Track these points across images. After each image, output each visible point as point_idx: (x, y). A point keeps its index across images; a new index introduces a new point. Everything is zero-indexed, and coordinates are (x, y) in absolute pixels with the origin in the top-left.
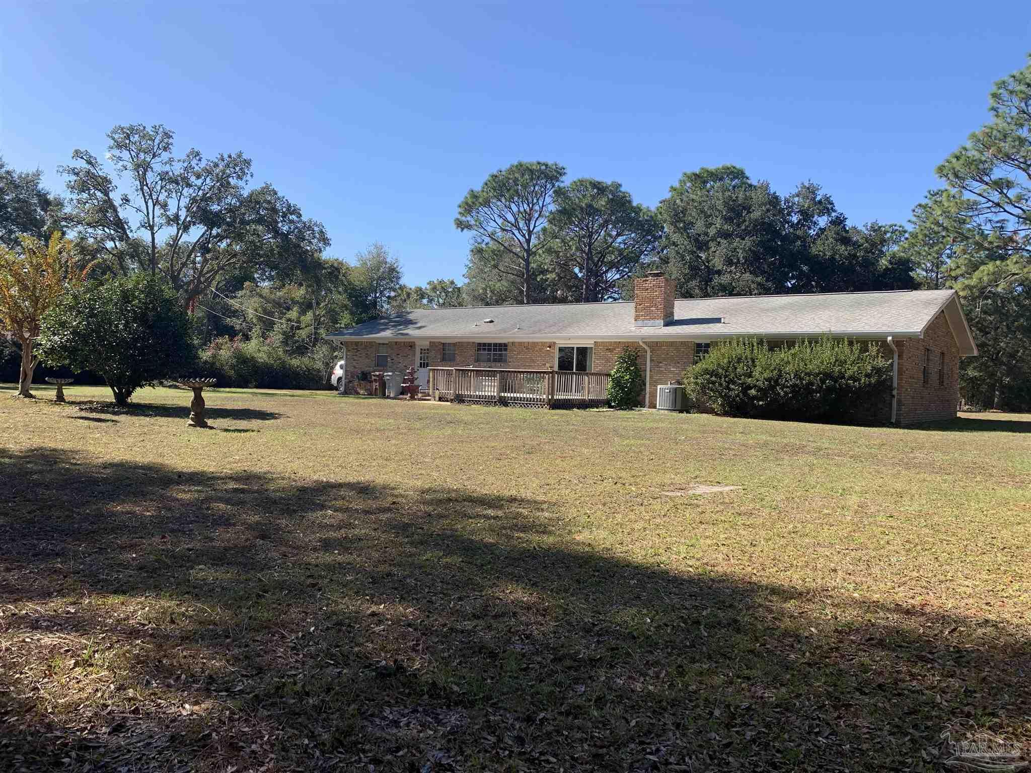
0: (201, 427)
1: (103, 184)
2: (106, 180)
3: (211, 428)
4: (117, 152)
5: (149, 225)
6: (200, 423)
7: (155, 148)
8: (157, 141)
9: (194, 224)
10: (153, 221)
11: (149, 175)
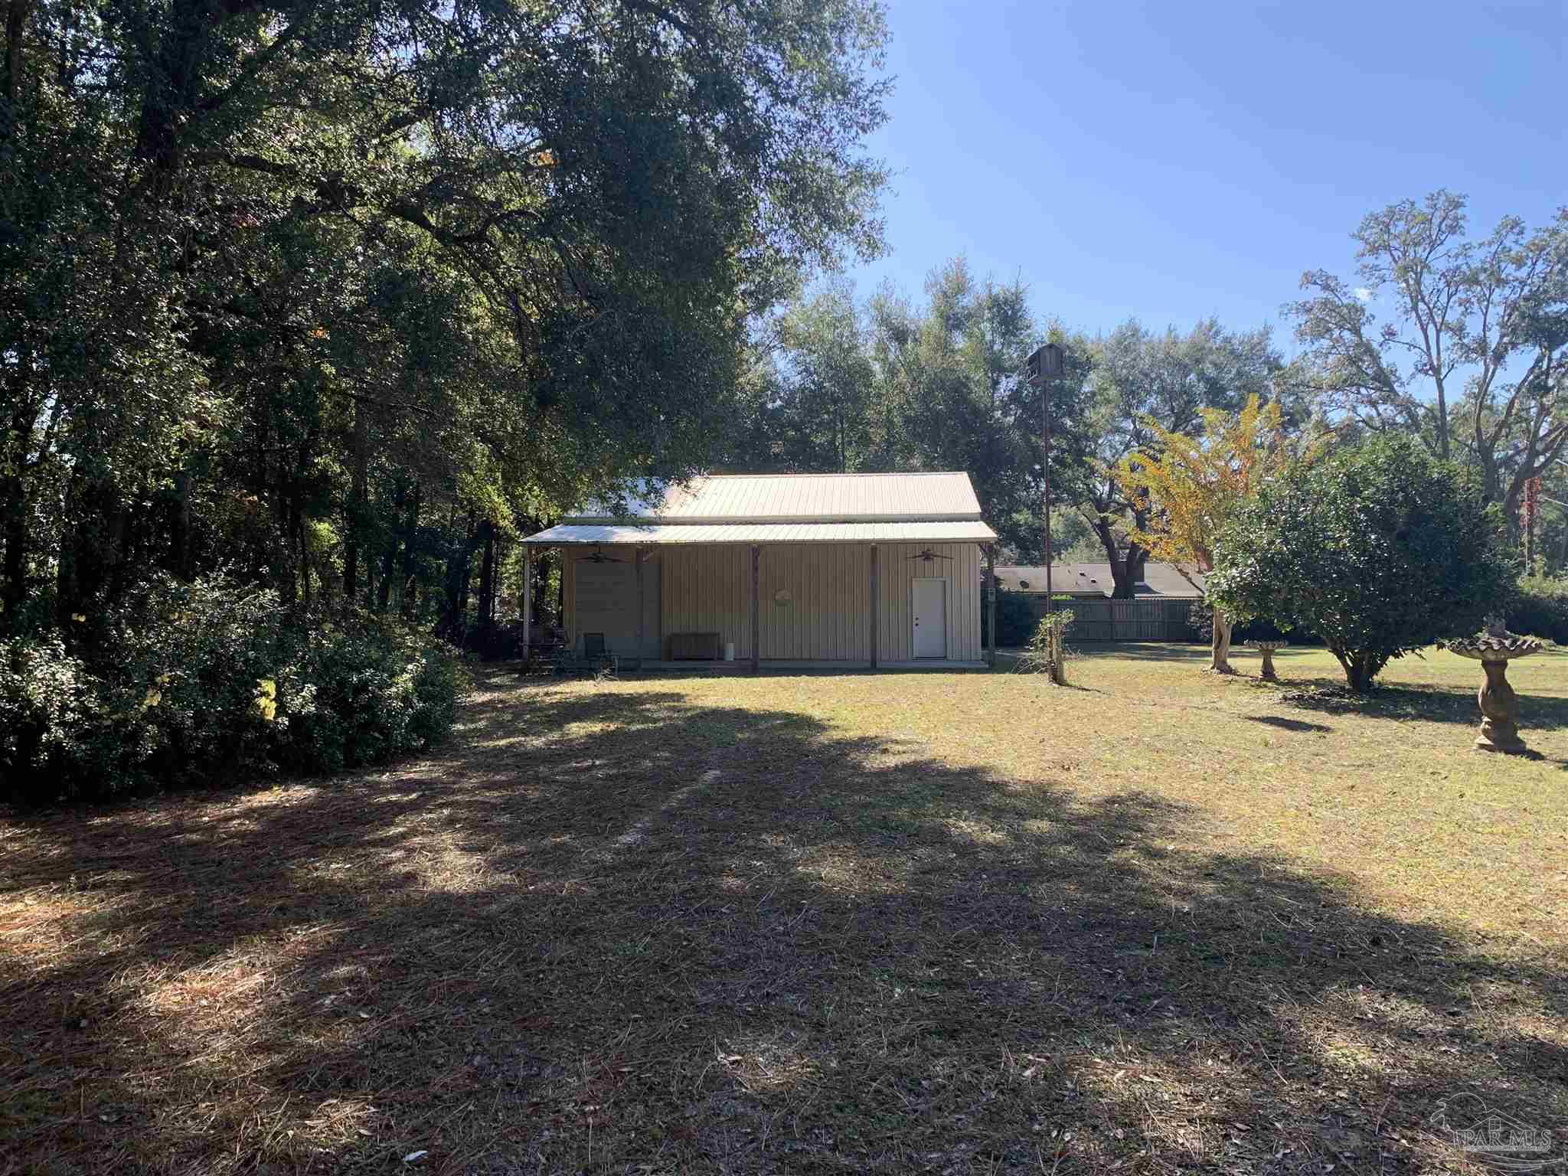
0: (1507, 753)
1: (1353, 318)
2: (1357, 310)
3: (1535, 756)
4: (1370, 260)
5: (1432, 368)
6: (1505, 742)
7: (1434, 233)
8: (1436, 221)
9: (1514, 345)
10: (1439, 359)
11: (1427, 280)
